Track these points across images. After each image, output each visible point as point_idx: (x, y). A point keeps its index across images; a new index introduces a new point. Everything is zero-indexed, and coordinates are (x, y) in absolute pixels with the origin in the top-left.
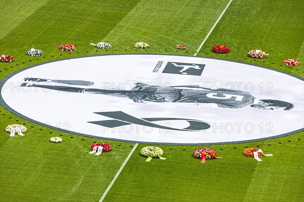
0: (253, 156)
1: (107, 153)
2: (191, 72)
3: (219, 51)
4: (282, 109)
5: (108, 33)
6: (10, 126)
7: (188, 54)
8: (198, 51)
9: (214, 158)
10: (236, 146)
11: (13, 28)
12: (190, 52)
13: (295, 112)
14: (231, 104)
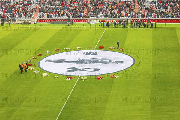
1: (71, 80)
3: (101, 48)
4: (120, 63)
5: (69, 45)
6: (43, 74)
8: (95, 48)
10: (108, 75)
12: (93, 49)
13: (124, 64)
14: (106, 63)
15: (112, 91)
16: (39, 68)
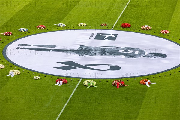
0: (145, 84)
1: (65, 85)
2: (110, 38)
3: (125, 27)
4: (160, 58)
5: (63, 18)
6: (11, 71)
7: (108, 28)
8: (113, 27)
9: (124, 86)
10: (136, 79)
11: (11, 16)
12: (109, 27)
13: (168, 59)
14: (132, 56)
15: (141, 110)
16: (4, 60)
